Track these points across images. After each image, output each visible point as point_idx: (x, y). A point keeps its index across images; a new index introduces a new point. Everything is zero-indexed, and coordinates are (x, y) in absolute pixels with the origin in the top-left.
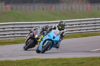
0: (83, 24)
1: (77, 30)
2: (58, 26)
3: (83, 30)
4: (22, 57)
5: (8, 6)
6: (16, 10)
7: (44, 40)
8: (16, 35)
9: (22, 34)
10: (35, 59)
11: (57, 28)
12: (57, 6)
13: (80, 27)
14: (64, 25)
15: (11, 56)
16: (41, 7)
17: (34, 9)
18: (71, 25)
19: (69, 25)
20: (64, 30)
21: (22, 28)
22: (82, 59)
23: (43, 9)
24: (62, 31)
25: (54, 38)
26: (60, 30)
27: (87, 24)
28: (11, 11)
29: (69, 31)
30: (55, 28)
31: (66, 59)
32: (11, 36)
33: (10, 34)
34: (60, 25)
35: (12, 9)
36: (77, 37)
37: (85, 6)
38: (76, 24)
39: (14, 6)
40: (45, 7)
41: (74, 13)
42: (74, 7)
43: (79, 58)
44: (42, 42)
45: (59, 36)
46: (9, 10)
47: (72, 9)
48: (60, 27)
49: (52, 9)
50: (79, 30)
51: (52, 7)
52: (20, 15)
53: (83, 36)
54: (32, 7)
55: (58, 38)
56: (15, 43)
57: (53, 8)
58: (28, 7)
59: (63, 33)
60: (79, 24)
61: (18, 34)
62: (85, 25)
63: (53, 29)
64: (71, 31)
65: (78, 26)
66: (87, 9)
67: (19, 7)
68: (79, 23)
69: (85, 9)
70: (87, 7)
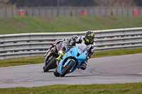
0: (127, 36)
1: (118, 45)
2: (84, 39)
3: (128, 44)
4: (40, 82)
5: (21, 10)
6: (33, 15)
7: (64, 58)
8: (33, 52)
9: (40, 50)
10: (59, 85)
11: (83, 42)
12: (91, 10)
13: (124, 40)
14: (93, 38)
15: (25, 81)
16: (68, 12)
17: (58, 14)
18: (111, 37)
19: (108, 37)
20: (92, 43)
21: (40, 41)
22: (127, 85)
23: (71, 15)
24: (90, 46)
25: (78, 55)
26: (87, 44)
27: (133, 35)
28: (26, 17)
29: (108, 45)
30: (80, 42)
31: (103, 85)
32: (26, 52)
33: (23, 50)
34: (87, 37)
35: (27, 14)
36: (119, 54)
37: (131, 10)
38: (118, 36)
39: (30, 10)
40: (73, 11)
41: (115, 19)
42: (114, 11)
43: (122, 84)
44: (62, 61)
45: (86, 52)
46: (23, 16)
47: (112, 14)
48: (88, 40)
49: (83, 14)
50: (122, 44)
51: (83, 11)
52: (38, 23)
53: (128, 53)
54: (55, 11)
55: (83, 56)
56: (32, 62)
57: (85, 13)
58: (49, 11)
59: (92, 48)
60: (122, 36)
61: (35, 50)
62: (130, 37)
63: (78, 43)
64: (111, 45)
65: (120, 38)
66: (133, 15)
67: (36, 11)
68: (122, 34)
69: (131, 14)
70: (133, 12)
